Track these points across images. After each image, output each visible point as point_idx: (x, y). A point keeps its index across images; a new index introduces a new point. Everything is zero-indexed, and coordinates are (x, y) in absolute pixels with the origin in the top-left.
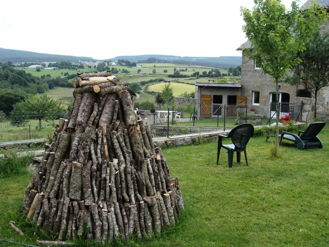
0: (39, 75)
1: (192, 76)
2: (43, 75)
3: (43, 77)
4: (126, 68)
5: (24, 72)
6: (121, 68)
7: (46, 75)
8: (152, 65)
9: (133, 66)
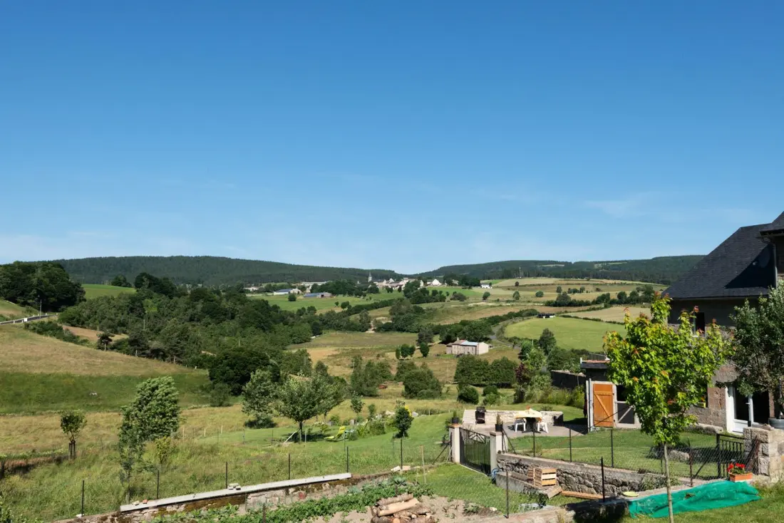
0: (293, 308)
1: (596, 302)
2: (300, 308)
3: (301, 312)
4: (459, 290)
6: (451, 290)
7: (306, 308)
8: (510, 282)
9: (475, 286)
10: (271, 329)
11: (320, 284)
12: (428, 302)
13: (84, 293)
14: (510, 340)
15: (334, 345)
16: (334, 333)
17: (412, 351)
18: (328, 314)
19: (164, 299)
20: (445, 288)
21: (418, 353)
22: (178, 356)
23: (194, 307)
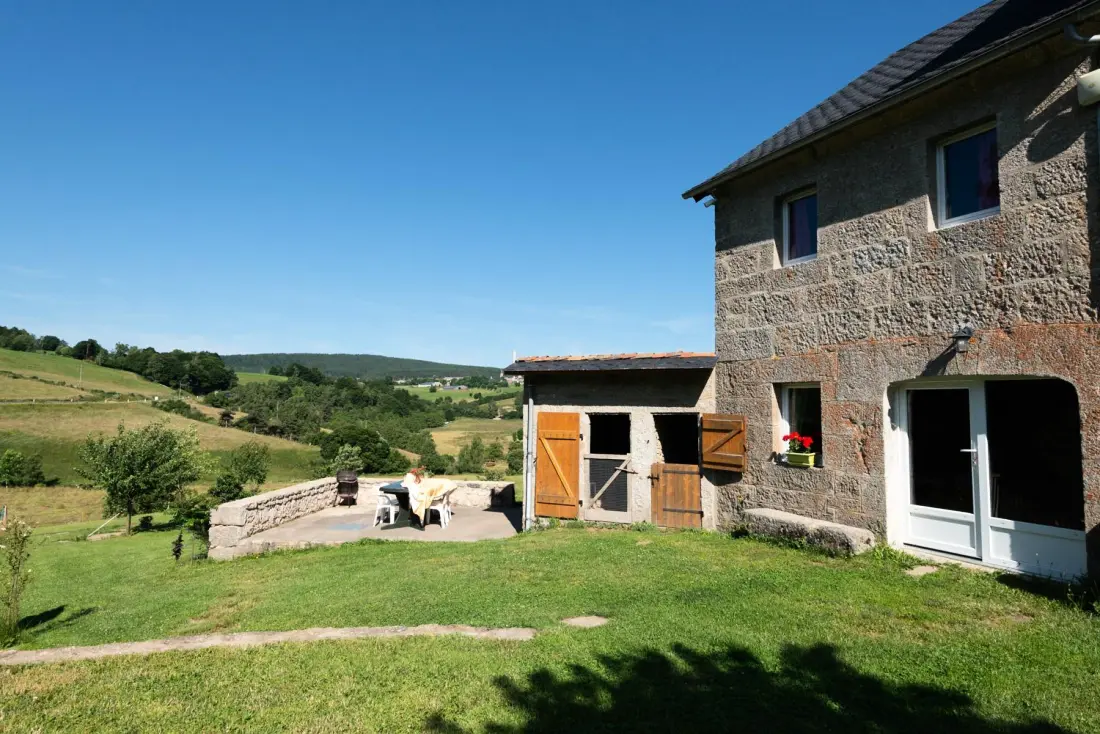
0: (433, 398)
2: (438, 398)
5: (408, 392)
7: (444, 398)
10: (407, 414)
11: (458, 378)
13: (237, 379)
16: (464, 419)
18: (461, 403)
19: (311, 386)
22: (294, 433)
23: (339, 395)
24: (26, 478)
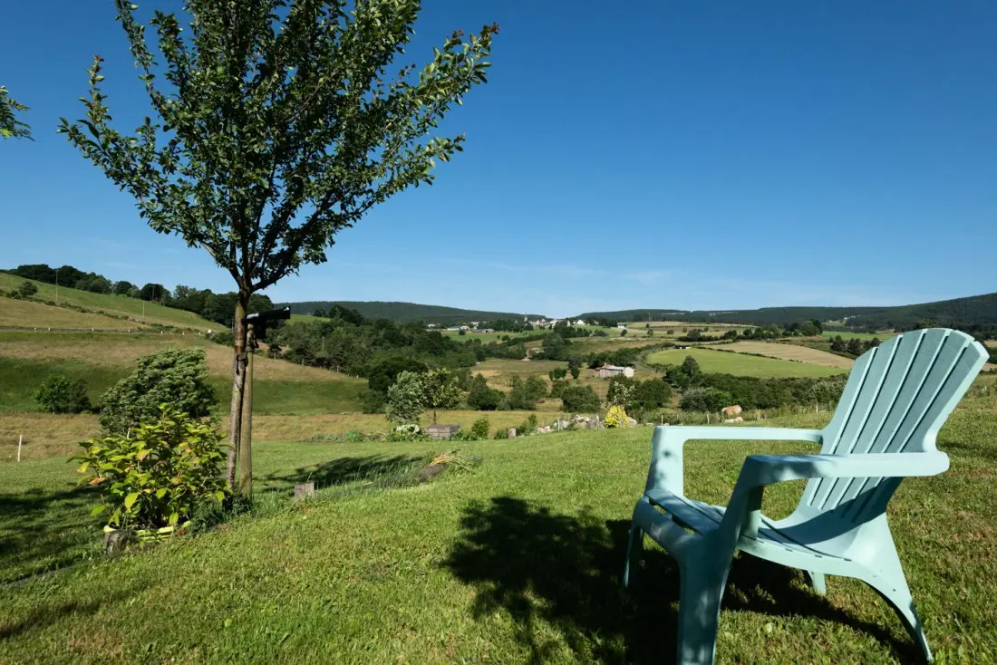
0: (463, 340)
1: (723, 338)
2: (468, 340)
3: (468, 343)
4: (600, 328)
5: (439, 333)
6: (593, 329)
7: (473, 340)
8: (643, 324)
9: (613, 326)
10: (441, 354)
11: (484, 323)
12: (574, 337)
14: (653, 366)
15: (494, 369)
16: (494, 360)
17: (564, 373)
18: (490, 344)
19: (352, 326)
20: (588, 327)
21: (569, 376)
22: (341, 365)
23: (377, 334)
24: (72, 405)
